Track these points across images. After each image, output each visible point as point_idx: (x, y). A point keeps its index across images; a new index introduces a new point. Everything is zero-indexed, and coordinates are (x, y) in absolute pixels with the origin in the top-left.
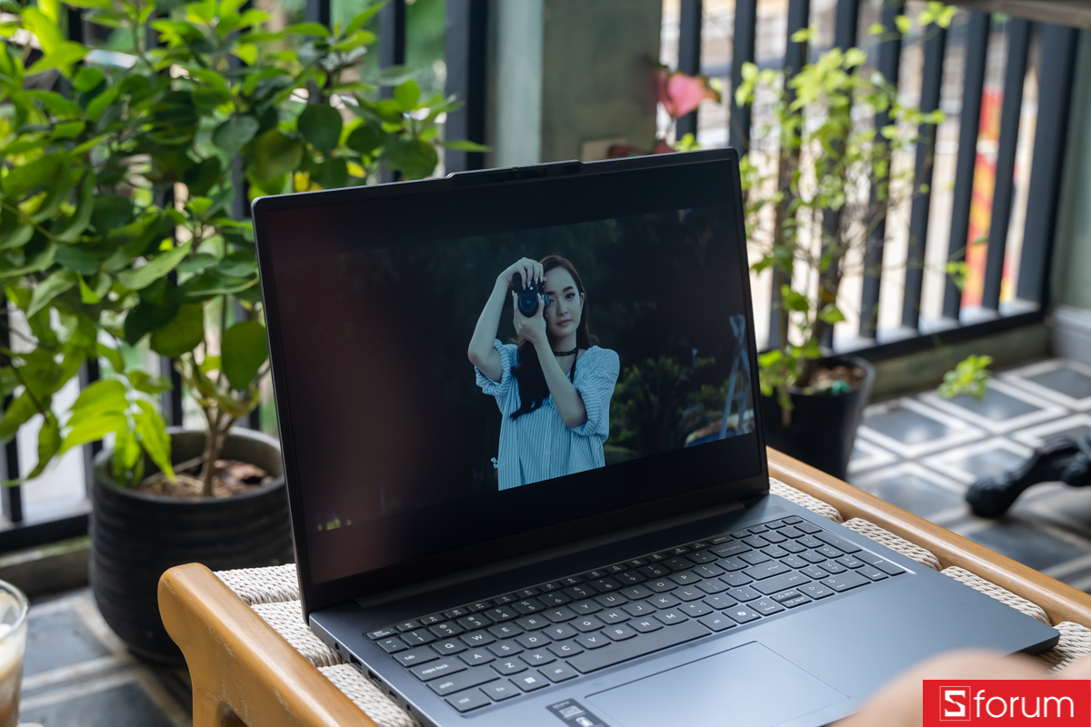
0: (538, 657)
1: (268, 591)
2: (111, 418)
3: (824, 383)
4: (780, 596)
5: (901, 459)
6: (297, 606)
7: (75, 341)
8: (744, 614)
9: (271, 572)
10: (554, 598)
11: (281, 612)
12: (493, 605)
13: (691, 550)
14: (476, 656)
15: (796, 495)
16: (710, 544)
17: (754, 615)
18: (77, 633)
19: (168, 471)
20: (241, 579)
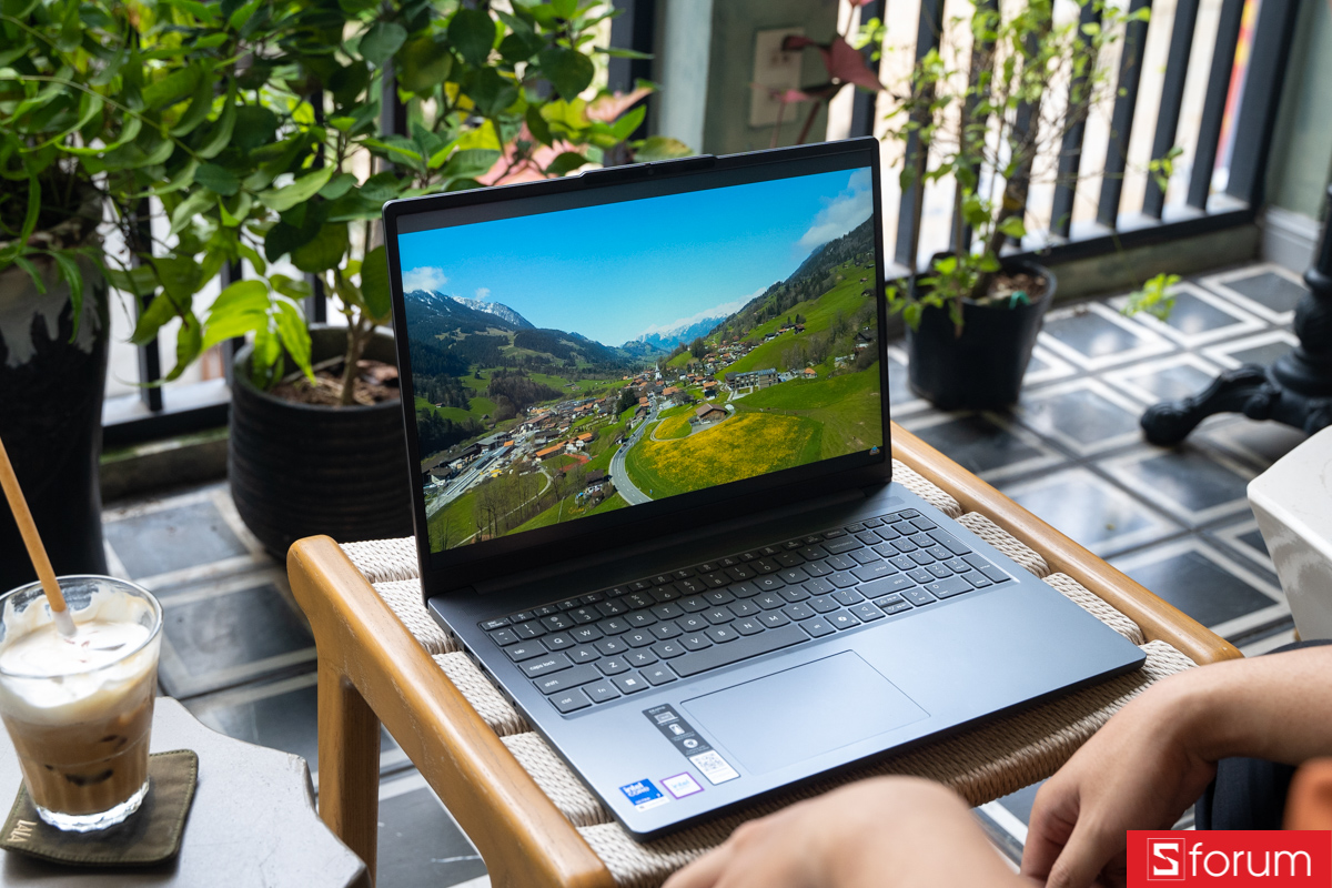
0: (641, 657)
1: (391, 567)
2: (252, 316)
3: (1002, 292)
4: (882, 600)
5: (1082, 373)
6: (416, 585)
7: (216, 242)
8: (845, 619)
9: (396, 545)
10: (663, 593)
11: (402, 592)
12: (604, 598)
13: (804, 543)
14: (583, 653)
15: (920, 482)
16: (824, 537)
17: (854, 622)
18: (214, 529)
19: (308, 371)
20: (368, 553)
